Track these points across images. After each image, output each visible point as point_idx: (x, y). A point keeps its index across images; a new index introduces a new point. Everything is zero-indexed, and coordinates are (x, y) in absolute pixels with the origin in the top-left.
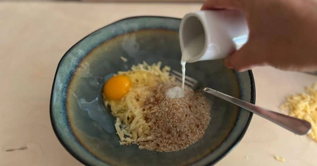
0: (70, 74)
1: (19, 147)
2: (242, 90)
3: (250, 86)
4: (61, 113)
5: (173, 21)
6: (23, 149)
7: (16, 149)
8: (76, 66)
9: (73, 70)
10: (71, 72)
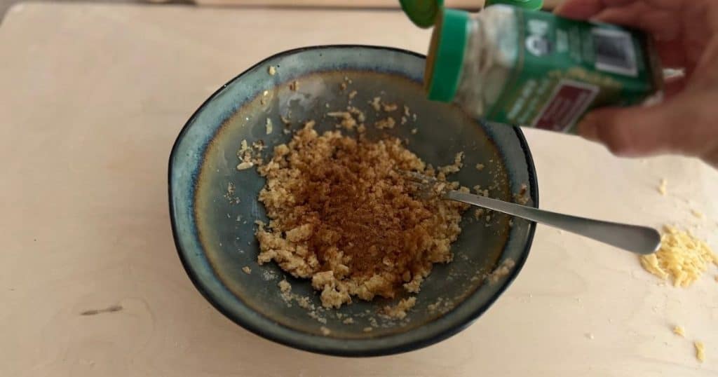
0: (193, 178)
1: (107, 306)
2: (512, 175)
3: (526, 166)
4: (197, 255)
5: (365, 52)
6: (114, 309)
7: (103, 311)
8: (198, 163)
9: (196, 171)
10: (192, 175)
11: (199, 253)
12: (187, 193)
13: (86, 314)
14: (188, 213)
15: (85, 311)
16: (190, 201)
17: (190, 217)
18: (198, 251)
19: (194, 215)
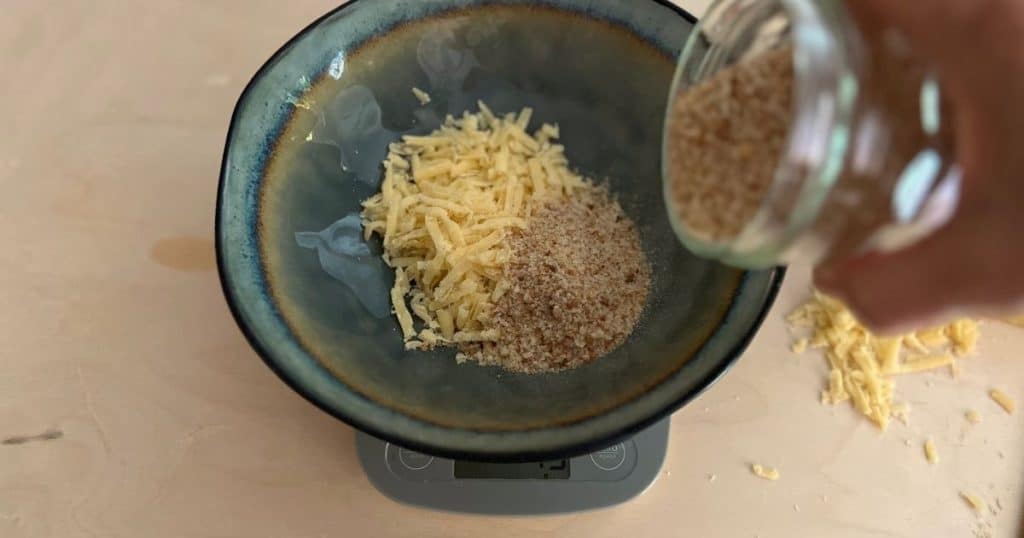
0: (268, 140)
4: (246, 256)
6: (50, 436)
7: (34, 438)
8: (281, 118)
9: (275, 130)
10: (267, 136)
11: (249, 254)
12: (254, 162)
13: (10, 442)
14: (248, 192)
15: (9, 438)
16: (255, 175)
17: (251, 198)
18: (249, 252)
19: (258, 197)
